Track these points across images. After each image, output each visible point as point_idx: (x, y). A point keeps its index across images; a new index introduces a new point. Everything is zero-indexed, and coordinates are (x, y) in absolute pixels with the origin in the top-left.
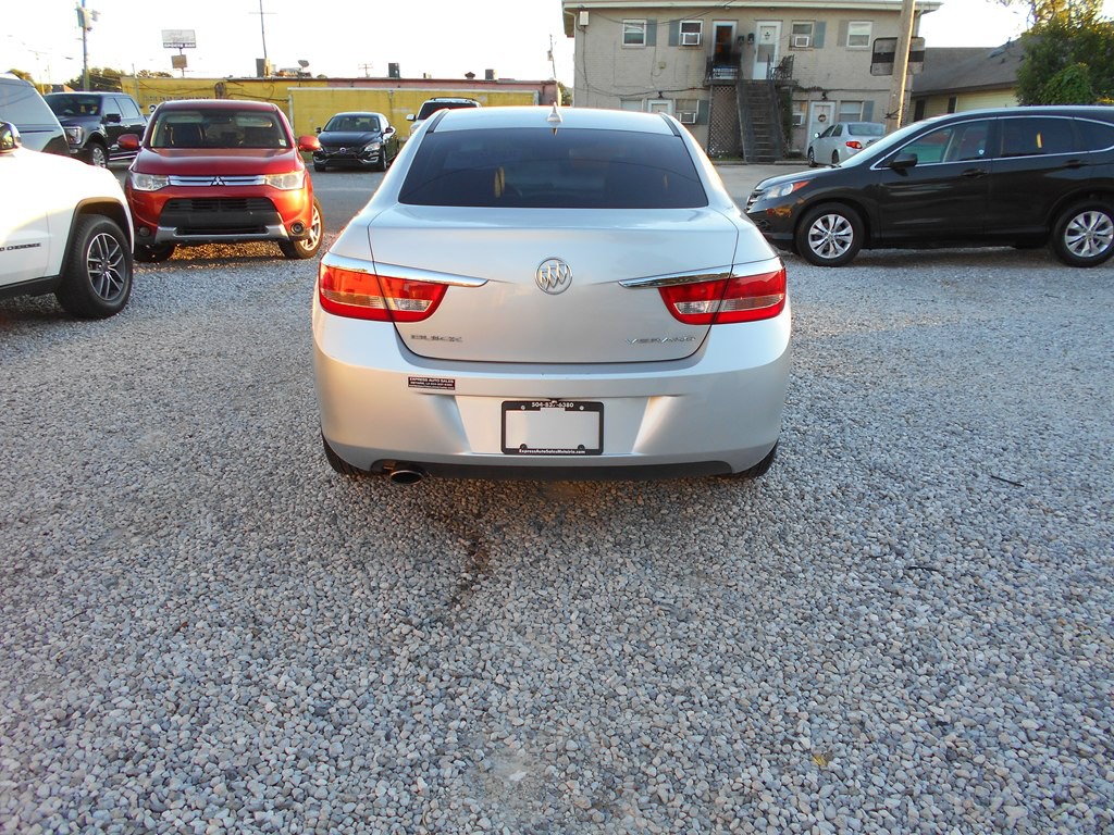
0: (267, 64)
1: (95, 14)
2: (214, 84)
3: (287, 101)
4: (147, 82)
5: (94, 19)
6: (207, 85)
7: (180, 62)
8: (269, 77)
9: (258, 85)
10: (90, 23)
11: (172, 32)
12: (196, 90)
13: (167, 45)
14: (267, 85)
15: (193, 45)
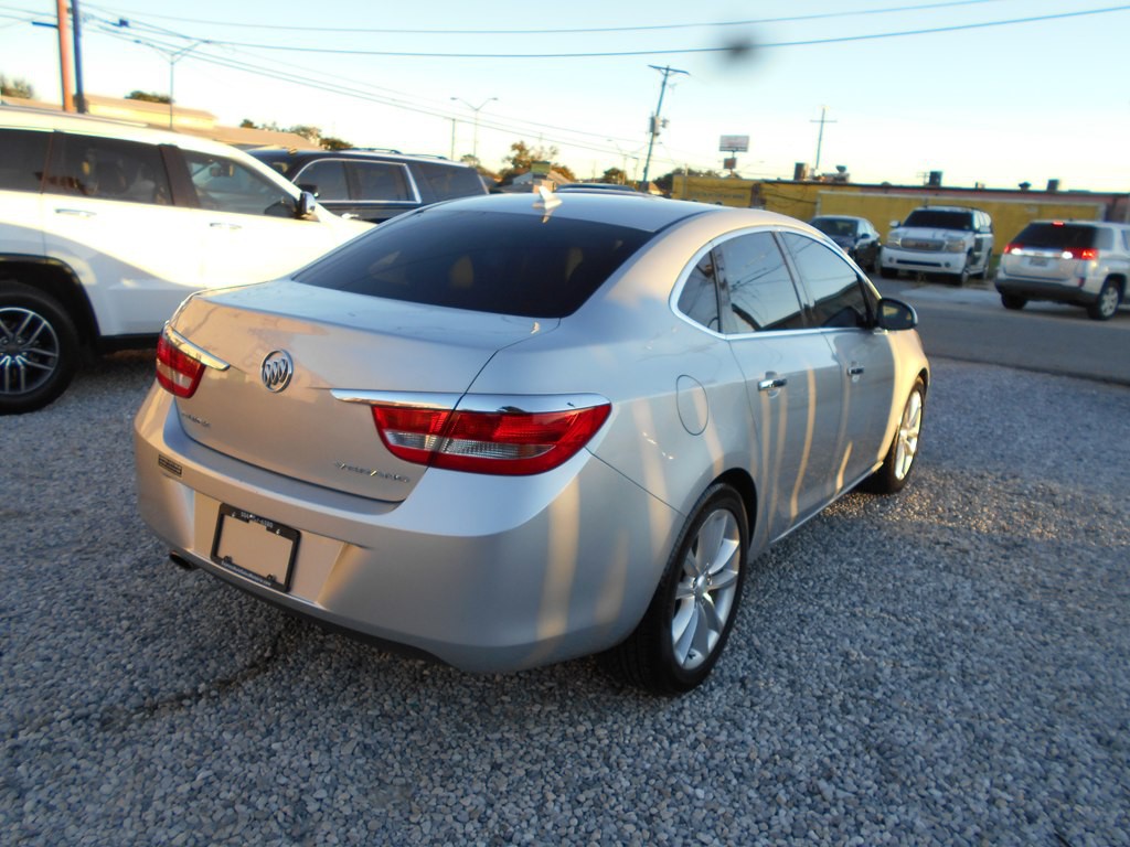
0: (805, 168)
1: (665, 122)
2: (751, 184)
3: (815, 203)
4: (695, 180)
5: (664, 126)
6: (746, 185)
7: (730, 164)
8: (805, 180)
9: (792, 188)
10: (660, 129)
11: (728, 138)
12: (734, 188)
13: (722, 149)
14: (800, 188)
15: (744, 149)
